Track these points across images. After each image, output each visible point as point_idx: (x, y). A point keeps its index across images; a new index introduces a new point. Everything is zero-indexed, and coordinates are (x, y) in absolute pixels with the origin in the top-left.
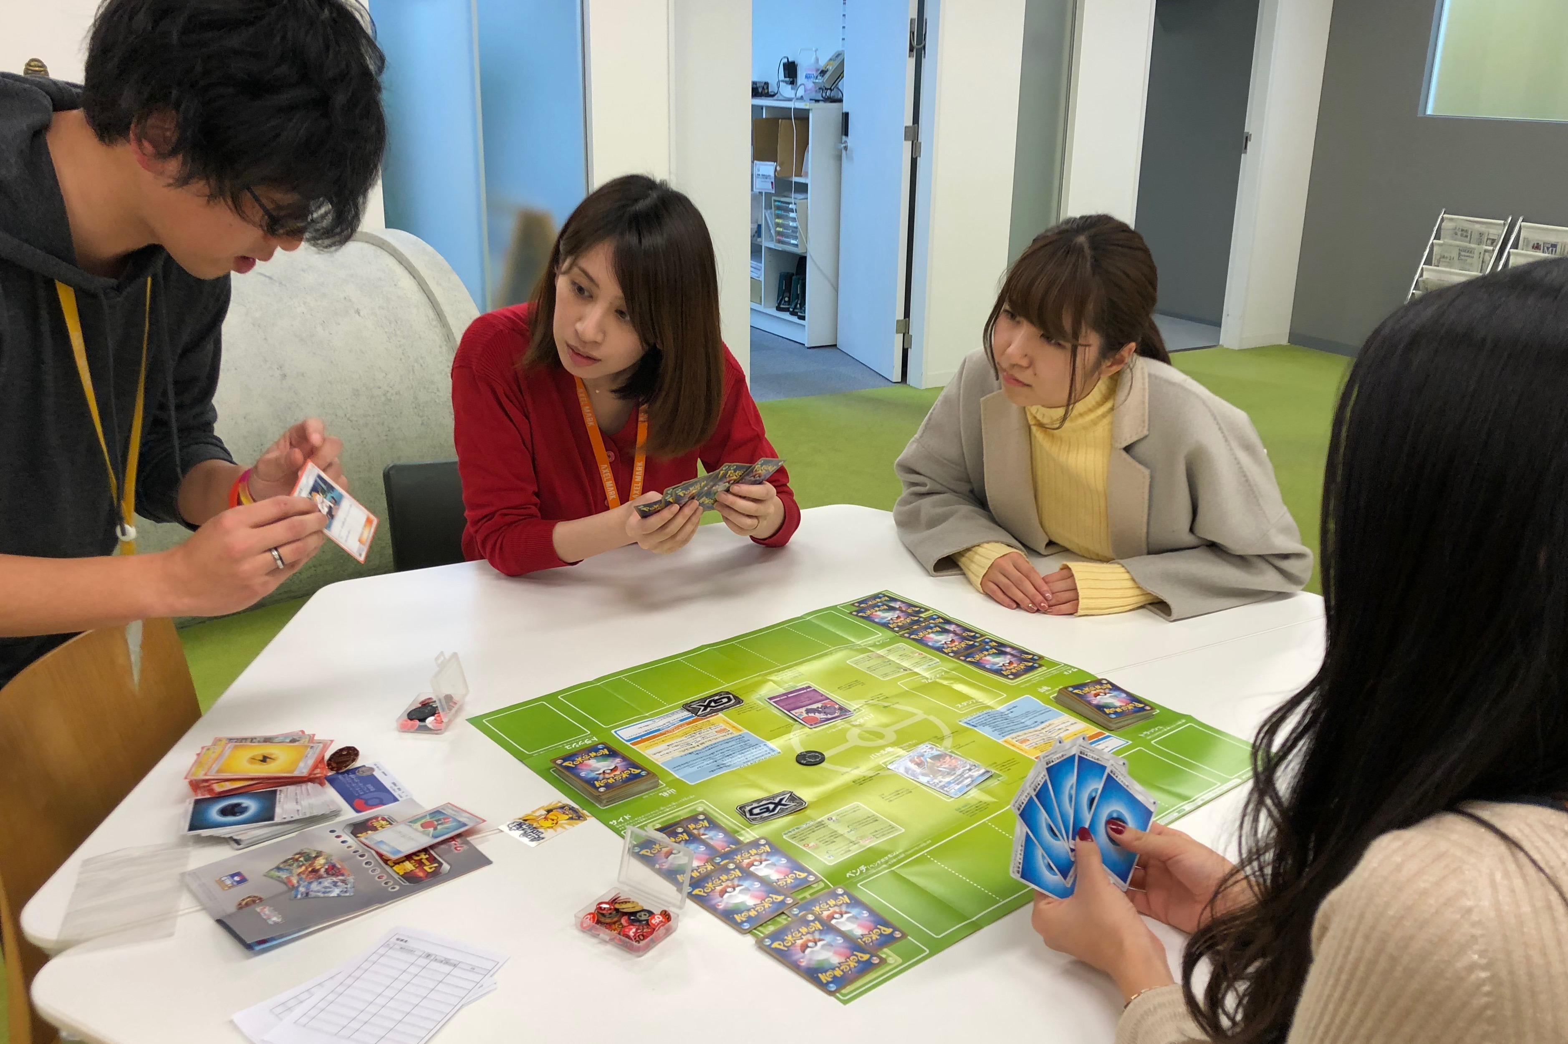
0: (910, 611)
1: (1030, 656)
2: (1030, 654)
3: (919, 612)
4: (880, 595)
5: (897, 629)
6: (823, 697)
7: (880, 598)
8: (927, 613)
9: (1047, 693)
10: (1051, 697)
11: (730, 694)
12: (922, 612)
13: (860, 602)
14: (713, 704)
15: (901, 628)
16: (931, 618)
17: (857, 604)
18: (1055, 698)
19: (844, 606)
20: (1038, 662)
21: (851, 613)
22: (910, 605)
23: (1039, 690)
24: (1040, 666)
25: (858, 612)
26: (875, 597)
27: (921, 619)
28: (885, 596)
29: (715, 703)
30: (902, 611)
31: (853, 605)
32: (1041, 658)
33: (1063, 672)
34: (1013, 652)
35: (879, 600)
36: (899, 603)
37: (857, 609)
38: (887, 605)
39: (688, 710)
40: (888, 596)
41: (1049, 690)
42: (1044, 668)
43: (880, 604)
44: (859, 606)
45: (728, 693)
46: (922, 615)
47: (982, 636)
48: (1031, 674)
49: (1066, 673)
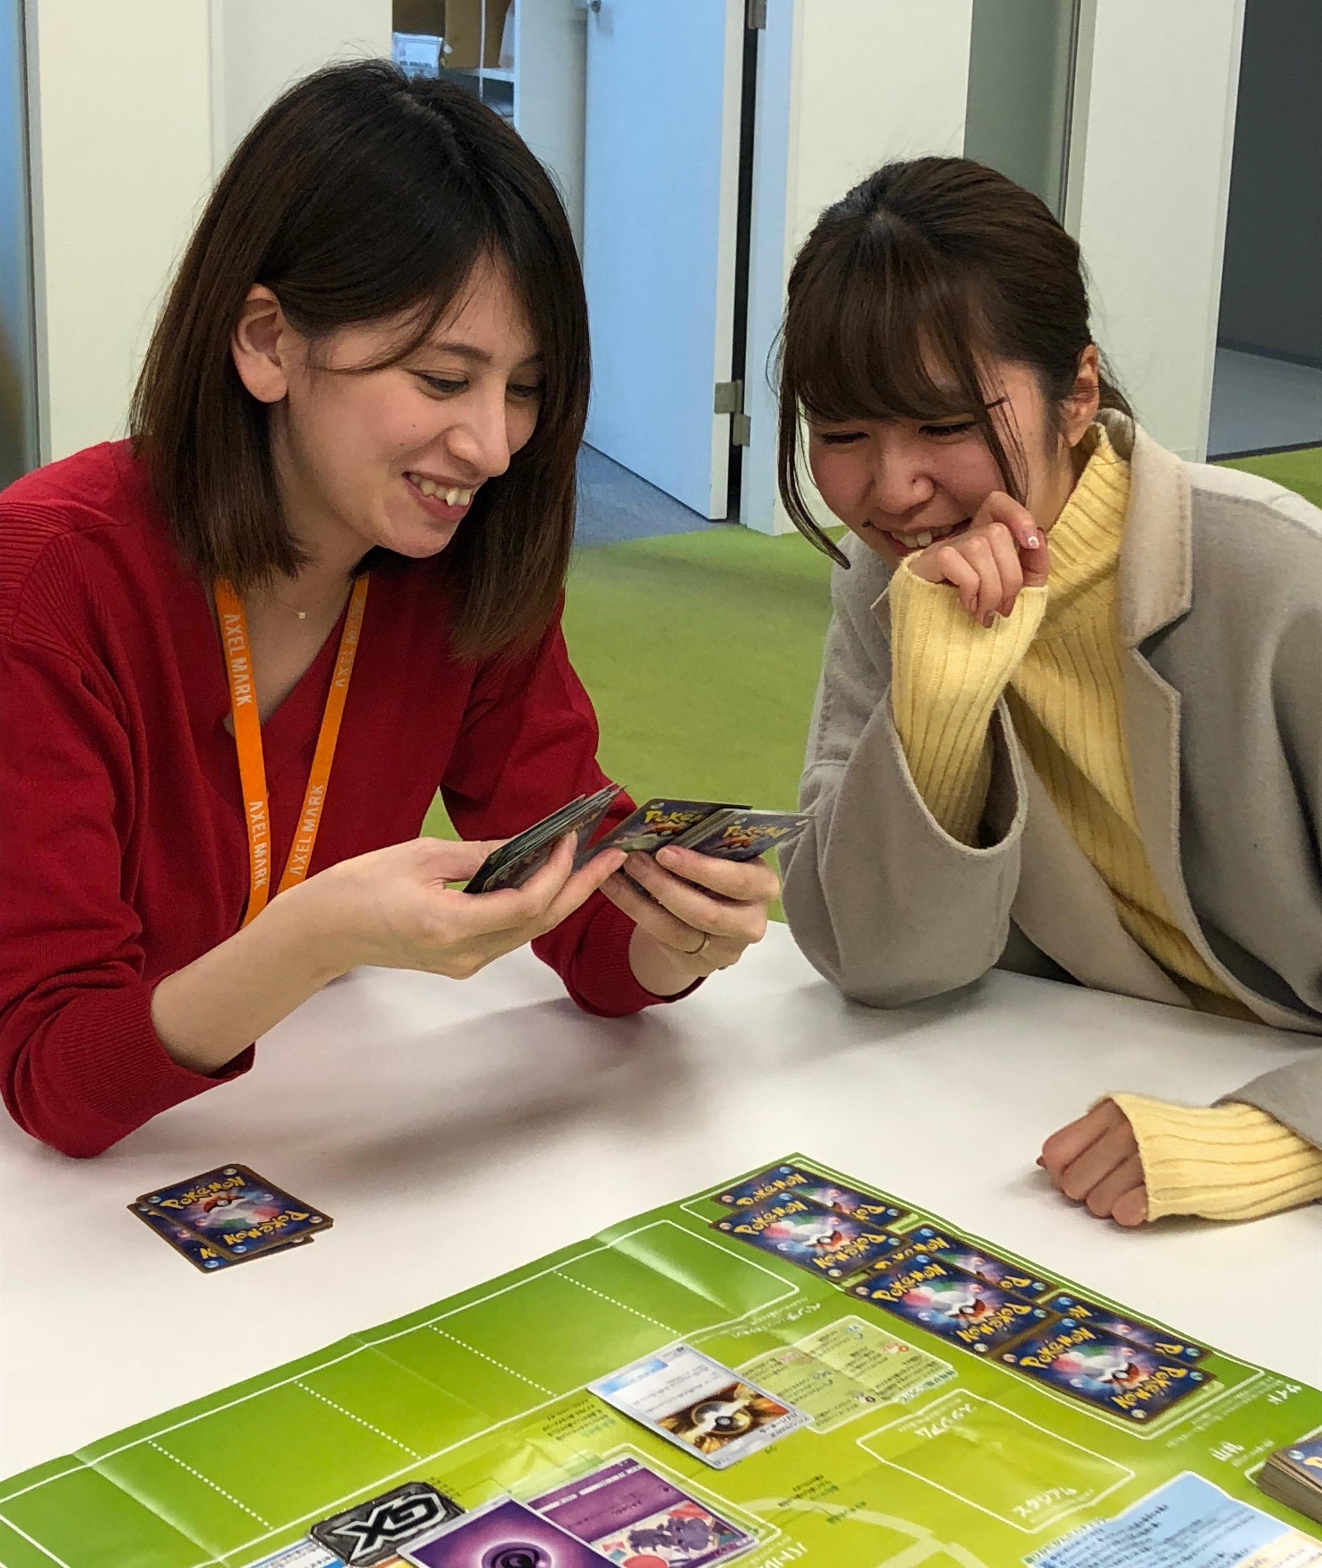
0: (861, 1215)
1: (1178, 1349)
2: (1173, 1341)
3: (885, 1219)
4: (784, 1170)
5: (835, 1273)
6: (671, 1494)
7: (783, 1177)
8: (905, 1221)
9: (1236, 1463)
10: (1247, 1474)
11: (432, 1490)
12: (893, 1220)
13: (738, 1192)
14: (389, 1524)
15: (846, 1269)
16: (915, 1236)
17: (727, 1199)
18: (1259, 1476)
19: (699, 1202)
20: (1200, 1365)
21: (716, 1226)
22: (863, 1199)
23: (1217, 1454)
24: (1208, 1378)
25: (735, 1221)
26: (771, 1174)
27: (893, 1241)
28: (795, 1171)
29: (396, 1521)
30: (842, 1217)
31: (718, 1199)
32: (1205, 1352)
33: (1264, 1397)
34: (1133, 1336)
35: (780, 1184)
36: (832, 1192)
37: (729, 1211)
38: (804, 1201)
39: (327, 1545)
40: (802, 1173)
41: (1241, 1453)
42: (1217, 1385)
43: (784, 1196)
44: (733, 1204)
45: (426, 1487)
46: (894, 1228)
47: (1049, 1287)
48: (1187, 1404)
49: (1274, 1399)
